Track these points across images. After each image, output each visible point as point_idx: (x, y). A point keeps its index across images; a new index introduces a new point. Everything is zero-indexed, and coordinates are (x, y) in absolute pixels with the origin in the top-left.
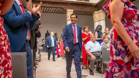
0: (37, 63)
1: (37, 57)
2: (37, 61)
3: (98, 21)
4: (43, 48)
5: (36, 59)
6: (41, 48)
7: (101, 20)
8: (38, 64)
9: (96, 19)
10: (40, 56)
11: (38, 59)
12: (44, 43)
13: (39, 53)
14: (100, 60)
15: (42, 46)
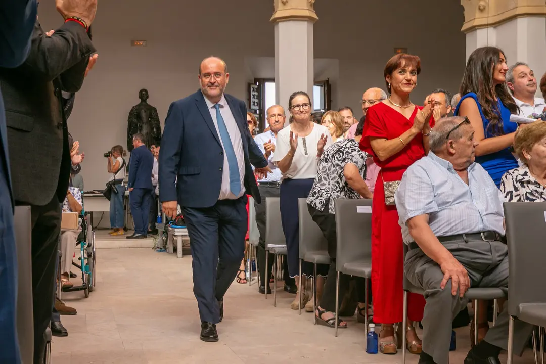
0: (67, 305)
1: (68, 268)
2: (67, 289)
3: (496, 25)
4: (114, 208)
5: (64, 281)
6: (103, 206)
7: (515, 17)
8: (73, 312)
9: (481, 10)
10: (91, 256)
11: (78, 281)
12: (122, 175)
13: (81, 239)
14: (498, 291)
15: (110, 192)
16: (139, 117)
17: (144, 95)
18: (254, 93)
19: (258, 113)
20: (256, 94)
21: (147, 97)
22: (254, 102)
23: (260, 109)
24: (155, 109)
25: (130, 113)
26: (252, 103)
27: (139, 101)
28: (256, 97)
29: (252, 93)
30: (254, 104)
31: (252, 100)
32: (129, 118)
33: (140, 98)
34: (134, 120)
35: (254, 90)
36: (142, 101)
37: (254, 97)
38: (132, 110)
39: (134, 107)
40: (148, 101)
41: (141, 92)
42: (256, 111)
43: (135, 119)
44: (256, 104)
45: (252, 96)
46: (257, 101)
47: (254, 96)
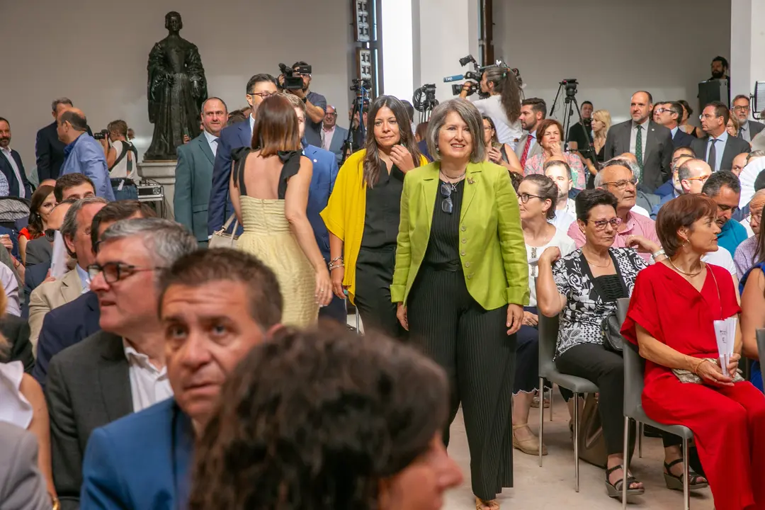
12: (120, 171)
16: (166, 62)
17: (173, 22)
18: (361, 13)
19: (368, 47)
20: (365, 13)
21: (180, 27)
22: (362, 29)
23: (371, 41)
24: (193, 47)
25: (152, 56)
26: (359, 31)
27: (166, 33)
28: (364, 19)
29: (359, 13)
30: (362, 33)
31: (360, 25)
32: (150, 64)
33: (166, 27)
34: (158, 68)
35: (361, 9)
36: (170, 34)
37: (362, 21)
38: (154, 49)
39: (157, 44)
40: (183, 34)
41: (168, 17)
42: (364, 44)
43: (160, 65)
44: (365, 32)
45: (359, 19)
46: (366, 25)
47: (361, 17)
